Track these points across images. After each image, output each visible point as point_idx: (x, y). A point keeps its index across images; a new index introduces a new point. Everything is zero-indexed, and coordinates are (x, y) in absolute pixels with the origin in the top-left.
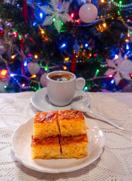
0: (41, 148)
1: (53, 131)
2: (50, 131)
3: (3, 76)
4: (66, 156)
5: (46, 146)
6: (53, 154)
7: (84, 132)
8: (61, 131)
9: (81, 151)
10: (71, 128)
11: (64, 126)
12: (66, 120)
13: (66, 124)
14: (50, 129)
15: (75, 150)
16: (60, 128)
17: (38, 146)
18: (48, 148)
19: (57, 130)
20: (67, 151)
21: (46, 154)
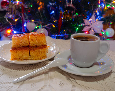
0: (16, 52)
1: (25, 43)
2: (23, 43)
3: (8, 33)
4: (33, 58)
5: (19, 51)
6: (24, 57)
7: (45, 44)
8: (30, 43)
9: (42, 55)
10: (37, 41)
11: (32, 40)
12: (33, 36)
13: (34, 39)
14: (23, 41)
15: (39, 54)
16: (30, 41)
17: (14, 51)
18: (21, 52)
19: (28, 42)
20: (34, 55)
21: (20, 57)
